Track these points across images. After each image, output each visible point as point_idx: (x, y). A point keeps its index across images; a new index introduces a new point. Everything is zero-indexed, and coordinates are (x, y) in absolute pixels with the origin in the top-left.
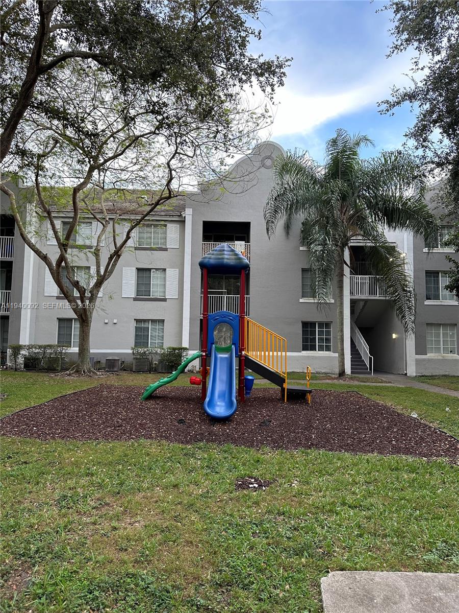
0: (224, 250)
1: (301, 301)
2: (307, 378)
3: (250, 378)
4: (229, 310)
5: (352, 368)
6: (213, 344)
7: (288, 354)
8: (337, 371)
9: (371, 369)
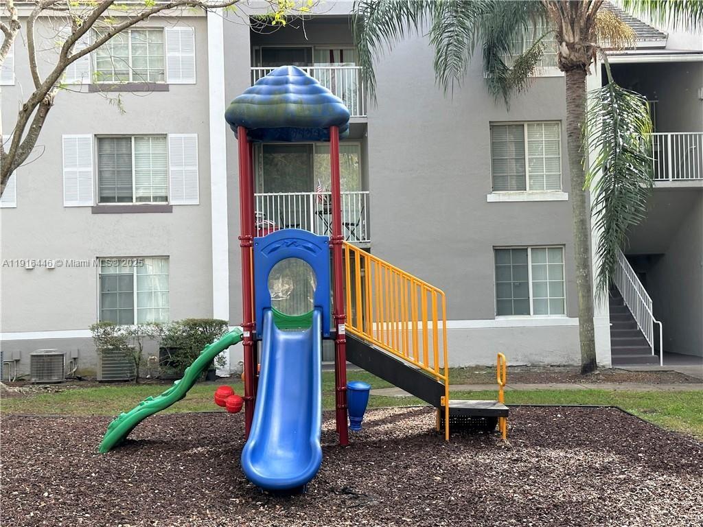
0: (287, 82)
1: (492, 198)
2: (499, 381)
3: (361, 386)
4: (303, 228)
5: (613, 352)
6: (269, 308)
7: (451, 324)
8: (577, 360)
9: (657, 352)
